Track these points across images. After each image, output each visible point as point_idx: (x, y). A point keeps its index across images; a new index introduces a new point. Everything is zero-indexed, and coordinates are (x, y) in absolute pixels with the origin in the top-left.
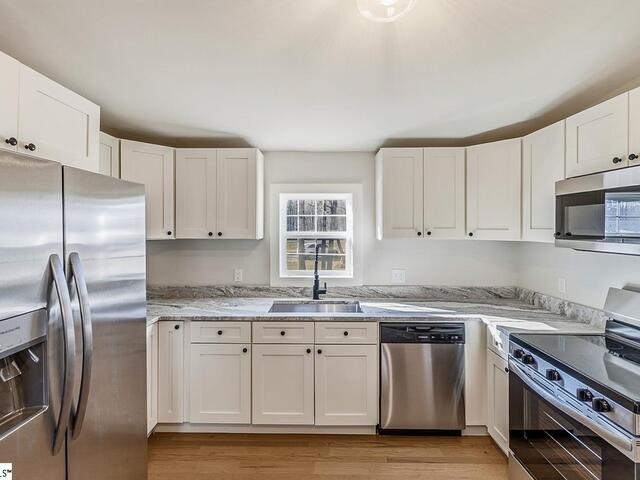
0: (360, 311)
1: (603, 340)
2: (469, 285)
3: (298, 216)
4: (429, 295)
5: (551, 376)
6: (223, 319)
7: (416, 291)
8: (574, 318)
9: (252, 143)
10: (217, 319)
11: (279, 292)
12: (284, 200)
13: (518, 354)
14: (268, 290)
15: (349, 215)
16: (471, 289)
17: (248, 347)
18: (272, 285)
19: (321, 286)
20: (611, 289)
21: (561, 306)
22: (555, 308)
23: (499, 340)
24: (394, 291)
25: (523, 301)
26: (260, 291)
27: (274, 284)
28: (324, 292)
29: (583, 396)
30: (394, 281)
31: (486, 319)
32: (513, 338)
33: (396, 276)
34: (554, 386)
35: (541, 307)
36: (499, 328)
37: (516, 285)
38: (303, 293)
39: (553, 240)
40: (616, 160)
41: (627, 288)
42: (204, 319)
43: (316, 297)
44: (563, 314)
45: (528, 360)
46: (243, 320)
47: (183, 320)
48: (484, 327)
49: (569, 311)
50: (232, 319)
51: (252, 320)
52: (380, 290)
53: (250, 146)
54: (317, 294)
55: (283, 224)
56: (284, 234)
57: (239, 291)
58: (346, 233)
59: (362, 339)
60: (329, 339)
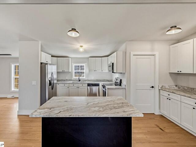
2: (104, 79)
3: (77, 68)
6: (65, 83)
7: (96, 80)
10: (64, 83)
11: (73, 80)
12: (74, 65)
15: (85, 68)
17: (69, 87)
19: (80, 79)
20: (115, 78)
24: (92, 80)
26: (70, 80)
30: (92, 79)
38: (77, 80)
42: (62, 83)
46: (68, 83)
47: (59, 83)
51: (69, 83)
54: (79, 80)
55: (74, 69)
56: (74, 71)
57: (67, 80)
58: (84, 71)
59: (85, 86)
60: (80, 86)
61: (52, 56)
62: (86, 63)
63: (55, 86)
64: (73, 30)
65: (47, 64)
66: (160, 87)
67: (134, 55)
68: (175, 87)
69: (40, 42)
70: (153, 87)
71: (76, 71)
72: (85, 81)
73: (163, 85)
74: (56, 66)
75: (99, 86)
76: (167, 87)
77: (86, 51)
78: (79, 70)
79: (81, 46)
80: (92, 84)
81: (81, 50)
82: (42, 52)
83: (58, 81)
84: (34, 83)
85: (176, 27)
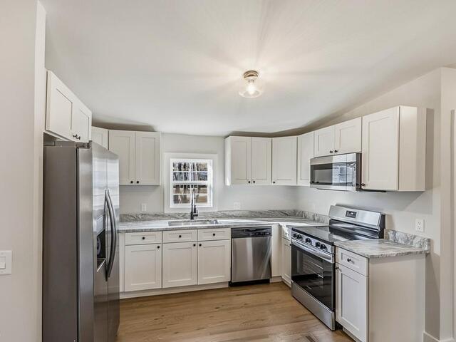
0: (217, 223)
1: (328, 228)
4: (253, 215)
5: (307, 240)
6: (145, 231)
7: (247, 213)
8: (318, 221)
9: (156, 129)
10: (142, 231)
13: (295, 236)
14: (163, 216)
16: (274, 211)
17: (160, 245)
18: (165, 212)
20: (331, 206)
21: (314, 216)
22: (311, 217)
23: (287, 232)
24: (234, 214)
25: (298, 216)
26: (158, 216)
27: (166, 212)
28: (197, 215)
29: (317, 245)
30: (235, 208)
31: (281, 223)
32: (293, 229)
33: (236, 205)
34: (308, 245)
35: (305, 218)
36: (287, 226)
37: (295, 208)
38: (184, 216)
39: (309, 185)
40: (331, 152)
41: (337, 205)
42: (134, 231)
43: (192, 218)
44: (314, 220)
45: (299, 237)
46: (158, 230)
48: (280, 227)
49: (316, 218)
50: (151, 230)
52: (227, 213)
53: (154, 131)
55: (172, 177)
57: (145, 217)
58: (208, 183)
59: (222, 237)
60: (205, 238)
71: (178, 182)
72: (213, 215)
75: (270, 234)
78: (186, 179)
79: (251, 74)
80: (247, 230)
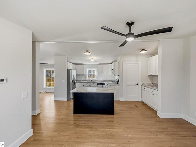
3: (90, 72)
7: (103, 81)
11: (87, 81)
12: (88, 70)
15: (95, 72)
42: (79, 82)
51: (84, 83)
54: (91, 81)
55: (87, 73)
56: (88, 74)
57: (82, 81)
58: (95, 74)
59: (95, 84)
60: (92, 84)
61: (73, 64)
62: (96, 69)
63: (75, 84)
64: (88, 51)
65: (71, 70)
66: (142, 84)
67: (125, 64)
68: (151, 84)
69: (67, 56)
70: (137, 84)
71: (89, 74)
72: (96, 81)
73: (144, 83)
74: (76, 70)
75: (105, 84)
76: (146, 84)
77: (95, 61)
79: (92, 58)
80: (100, 83)
81: (92, 60)
82: (68, 62)
83: (77, 81)
84: (63, 81)
85: (144, 49)
